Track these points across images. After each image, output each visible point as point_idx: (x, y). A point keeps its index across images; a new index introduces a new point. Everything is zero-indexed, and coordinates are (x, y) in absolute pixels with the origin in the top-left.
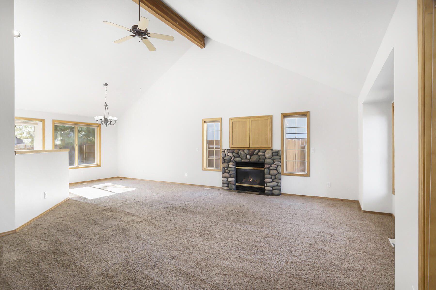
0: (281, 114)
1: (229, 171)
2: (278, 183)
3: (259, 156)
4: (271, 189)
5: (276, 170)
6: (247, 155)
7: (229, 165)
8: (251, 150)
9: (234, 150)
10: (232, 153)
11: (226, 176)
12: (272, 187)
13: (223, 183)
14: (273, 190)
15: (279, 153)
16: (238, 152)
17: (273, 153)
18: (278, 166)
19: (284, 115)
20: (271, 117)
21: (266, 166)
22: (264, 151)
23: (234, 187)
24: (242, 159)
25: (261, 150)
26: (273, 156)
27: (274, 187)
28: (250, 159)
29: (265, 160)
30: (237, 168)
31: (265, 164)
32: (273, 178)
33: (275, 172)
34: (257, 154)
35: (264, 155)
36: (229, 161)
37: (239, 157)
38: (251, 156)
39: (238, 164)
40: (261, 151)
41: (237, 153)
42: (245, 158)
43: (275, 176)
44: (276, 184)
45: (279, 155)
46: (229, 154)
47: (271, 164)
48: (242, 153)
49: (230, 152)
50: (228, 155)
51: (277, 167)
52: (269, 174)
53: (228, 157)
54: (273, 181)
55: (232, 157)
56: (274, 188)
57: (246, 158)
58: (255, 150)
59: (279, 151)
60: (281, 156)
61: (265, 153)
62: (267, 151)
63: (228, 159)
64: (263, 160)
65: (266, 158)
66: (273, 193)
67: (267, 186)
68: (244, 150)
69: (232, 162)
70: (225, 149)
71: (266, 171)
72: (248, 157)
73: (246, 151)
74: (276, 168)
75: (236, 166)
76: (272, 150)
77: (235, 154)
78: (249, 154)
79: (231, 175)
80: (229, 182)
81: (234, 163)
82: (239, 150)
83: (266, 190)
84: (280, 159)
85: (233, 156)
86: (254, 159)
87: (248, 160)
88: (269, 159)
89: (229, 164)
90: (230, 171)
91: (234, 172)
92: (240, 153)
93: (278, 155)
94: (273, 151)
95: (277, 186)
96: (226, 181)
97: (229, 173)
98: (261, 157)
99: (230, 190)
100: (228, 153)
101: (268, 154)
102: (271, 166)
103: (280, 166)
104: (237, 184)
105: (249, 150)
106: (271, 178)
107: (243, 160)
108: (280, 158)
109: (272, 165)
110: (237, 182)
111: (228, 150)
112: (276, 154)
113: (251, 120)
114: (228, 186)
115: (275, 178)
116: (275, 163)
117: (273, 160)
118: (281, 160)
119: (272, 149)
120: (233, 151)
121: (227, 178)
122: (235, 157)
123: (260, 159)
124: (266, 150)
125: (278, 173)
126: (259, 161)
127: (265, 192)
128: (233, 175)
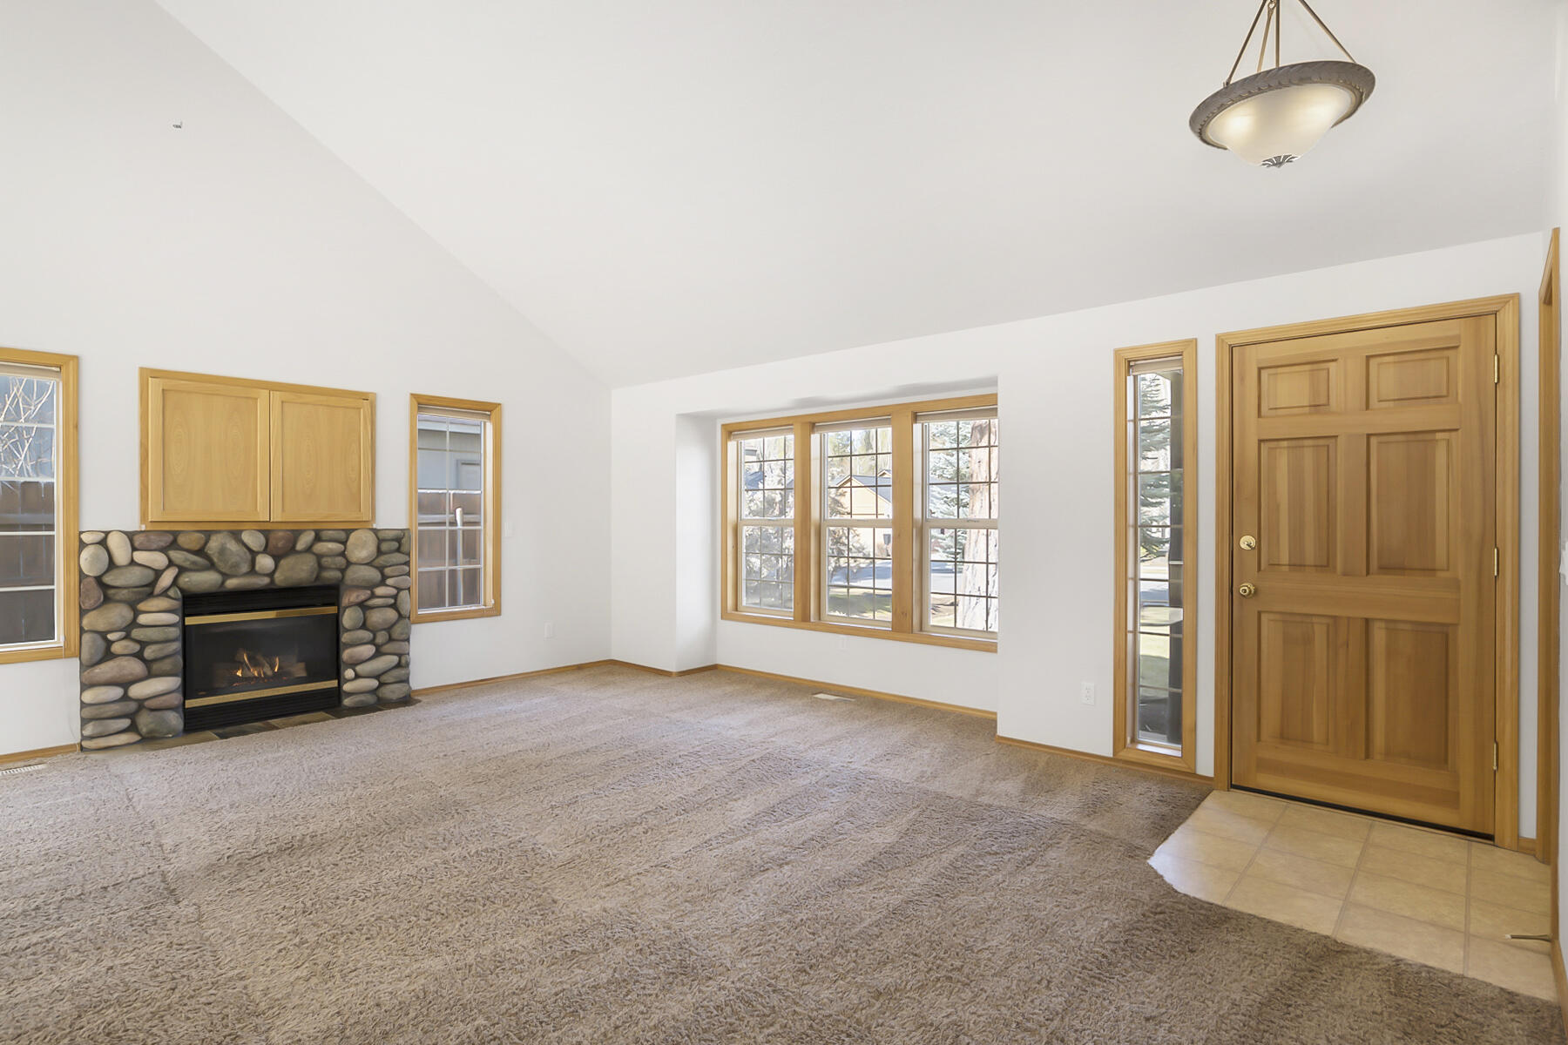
0: (412, 394)
1: (137, 647)
2: (400, 656)
3: (319, 557)
4: (375, 683)
5: (394, 606)
6: (253, 554)
7: (137, 613)
8: (281, 534)
9: (175, 534)
10: (163, 550)
11: (126, 672)
12: (377, 677)
14: (381, 685)
15: (404, 541)
16: (202, 542)
17: (380, 541)
18: (399, 590)
19: (421, 401)
20: (364, 402)
21: (358, 596)
22: (342, 535)
23: (175, 720)
24: (226, 576)
25: (330, 532)
26: (380, 552)
27: (390, 673)
28: (271, 575)
29: (343, 571)
30: (190, 621)
31: (342, 588)
32: (379, 640)
33: (391, 614)
34: (309, 549)
35: (343, 554)
36: (148, 590)
37: (212, 566)
38: (277, 558)
39: (192, 602)
40: (325, 535)
41: (196, 547)
42: (245, 568)
43: (389, 629)
44: (395, 659)
45: (402, 549)
46: (140, 557)
47: (371, 586)
48: (232, 546)
49: (155, 546)
50: (133, 563)
51: (395, 597)
52: (364, 626)
53: (137, 571)
54: (379, 653)
55: (158, 574)
56: (384, 678)
57: (252, 571)
58: (296, 534)
59: (406, 534)
60: (409, 554)
61: (344, 543)
62: (353, 536)
63: (138, 584)
64: (338, 574)
65: (349, 563)
66: (379, 699)
67: (357, 676)
68: (236, 535)
69: (164, 593)
70: (107, 533)
71: (349, 618)
72: (265, 562)
73: (253, 540)
74: (392, 601)
75: (185, 615)
76: (375, 531)
77: (185, 553)
78: (266, 551)
79: (155, 667)
80: (141, 703)
81: (174, 602)
82: (208, 534)
83: (349, 694)
84: (407, 563)
85: (171, 564)
86: (297, 570)
87: (266, 580)
88: (362, 567)
89: (141, 606)
90: (144, 644)
91: (176, 646)
92: (222, 550)
93: (398, 550)
94: (381, 535)
95: (399, 665)
96: (123, 704)
97: (139, 655)
98: (326, 561)
99: (150, 740)
100: (134, 549)
101: (361, 548)
102: (373, 596)
103: (407, 591)
104: (191, 703)
105: (266, 533)
106: (372, 642)
107: (232, 583)
108: (405, 558)
109: (380, 591)
110: (187, 691)
111: (130, 536)
112: (396, 545)
113: (277, 396)
114: (133, 728)
115: (391, 640)
116: (389, 581)
117: (381, 569)
118: (409, 566)
119: (374, 526)
120: (170, 538)
121: (126, 684)
122: (182, 570)
123: (321, 567)
124: (348, 532)
125: (400, 616)
126: (318, 577)
127: (347, 702)
128: (168, 661)
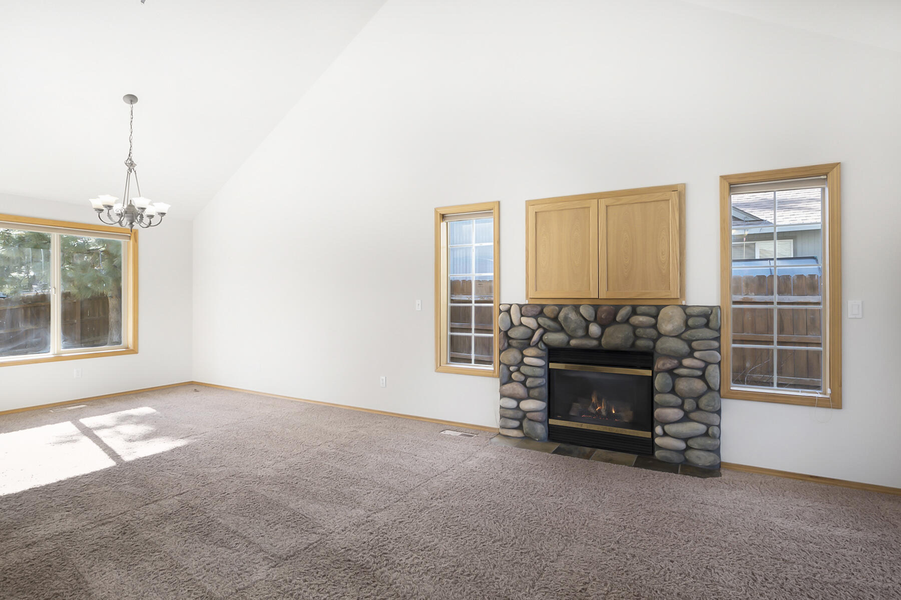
0: (721, 177)
1: (523, 378)
2: (709, 426)
3: (635, 327)
4: (681, 445)
5: (702, 377)
6: (588, 322)
7: (523, 356)
8: (605, 308)
9: (543, 306)
10: (536, 317)
11: (516, 392)
12: (686, 440)
13: (502, 417)
14: (689, 448)
15: (711, 317)
16: (556, 313)
17: (688, 317)
18: (708, 364)
19: (732, 181)
20: (679, 193)
21: (664, 364)
22: (653, 311)
23: (540, 430)
24: (571, 337)
25: (643, 308)
26: (688, 327)
27: (695, 440)
28: (599, 339)
29: (655, 341)
30: (552, 366)
31: (655, 355)
32: (687, 407)
33: (699, 385)
34: (627, 321)
35: (655, 326)
36: (526, 342)
37: (561, 329)
38: (603, 327)
39: (553, 353)
40: (639, 310)
41: (552, 316)
42: (580, 333)
43: (697, 398)
44: (702, 428)
45: (712, 324)
46: (524, 320)
47: (680, 357)
48: (573, 316)
49: (530, 315)
50: (521, 324)
51: (704, 370)
52: (673, 391)
53: (522, 329)
54: (686, 418)
55: (534, 331)
56: (690, 443)
57: (587, 335)
58: (618, 308)
59: (714, 311)
60: (719, 330)
61: (656, 317)
62: (663, 311)
63: (521, 338)
64: (651, 343)
65: (660, 335)
66: (686, 460)
67: (665, 434)
68: (576, 308)
69: (536, 345)
70: (511, 305)
71: (660, 381)
72: (594, 329)
73: (587, 312)
74: (699, 373)
75: (550, 361)
76: (684, 308)
77: (546, 319)
78: (596, 320)
79: (531, 392)
80: (525, 413)
81: (540, 352)
82: (561, 307)
83: (660, 448)
84: (718, 339)
85: (539, 326)
86: (617, 337)
87: (594, 343)
88: (671, 339)
89: (525, 352)
90: (527, 377)
91: (543, 381)
92: (566, 318)
93: (707, 325)
94: (688, 311)
95: (706, 434)
96: (515, 411)
97: (523, 383)
98: (640, 332)
99: (527, 439)
100: (522, 316)
101: (670, 321)
102: (681, 365)
103: (717, 366)
104: (552, 422)
105: (596, 307)
106: (681, 407)
107: (573, 342)
108: (716, 334)
109: (687, 362)
110: (551, 412)
111: (521, 306)
112: (704, 321)
113: (603, 203)
114: (520, 428)
115: (698, 408)
116: (696, 354)
117: (689, 342)
118: (720, 342)
119: (684, 303)
120: (539, 309)
121: (519, 400)
122: (546, 331)
123: (637, 337)
124: (659, 308)
125: (709, 389)
126: (633, 345)
127: (657, 453)
128: (537, 390)
